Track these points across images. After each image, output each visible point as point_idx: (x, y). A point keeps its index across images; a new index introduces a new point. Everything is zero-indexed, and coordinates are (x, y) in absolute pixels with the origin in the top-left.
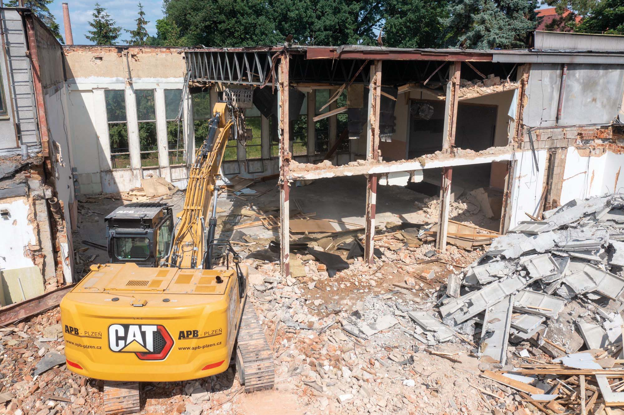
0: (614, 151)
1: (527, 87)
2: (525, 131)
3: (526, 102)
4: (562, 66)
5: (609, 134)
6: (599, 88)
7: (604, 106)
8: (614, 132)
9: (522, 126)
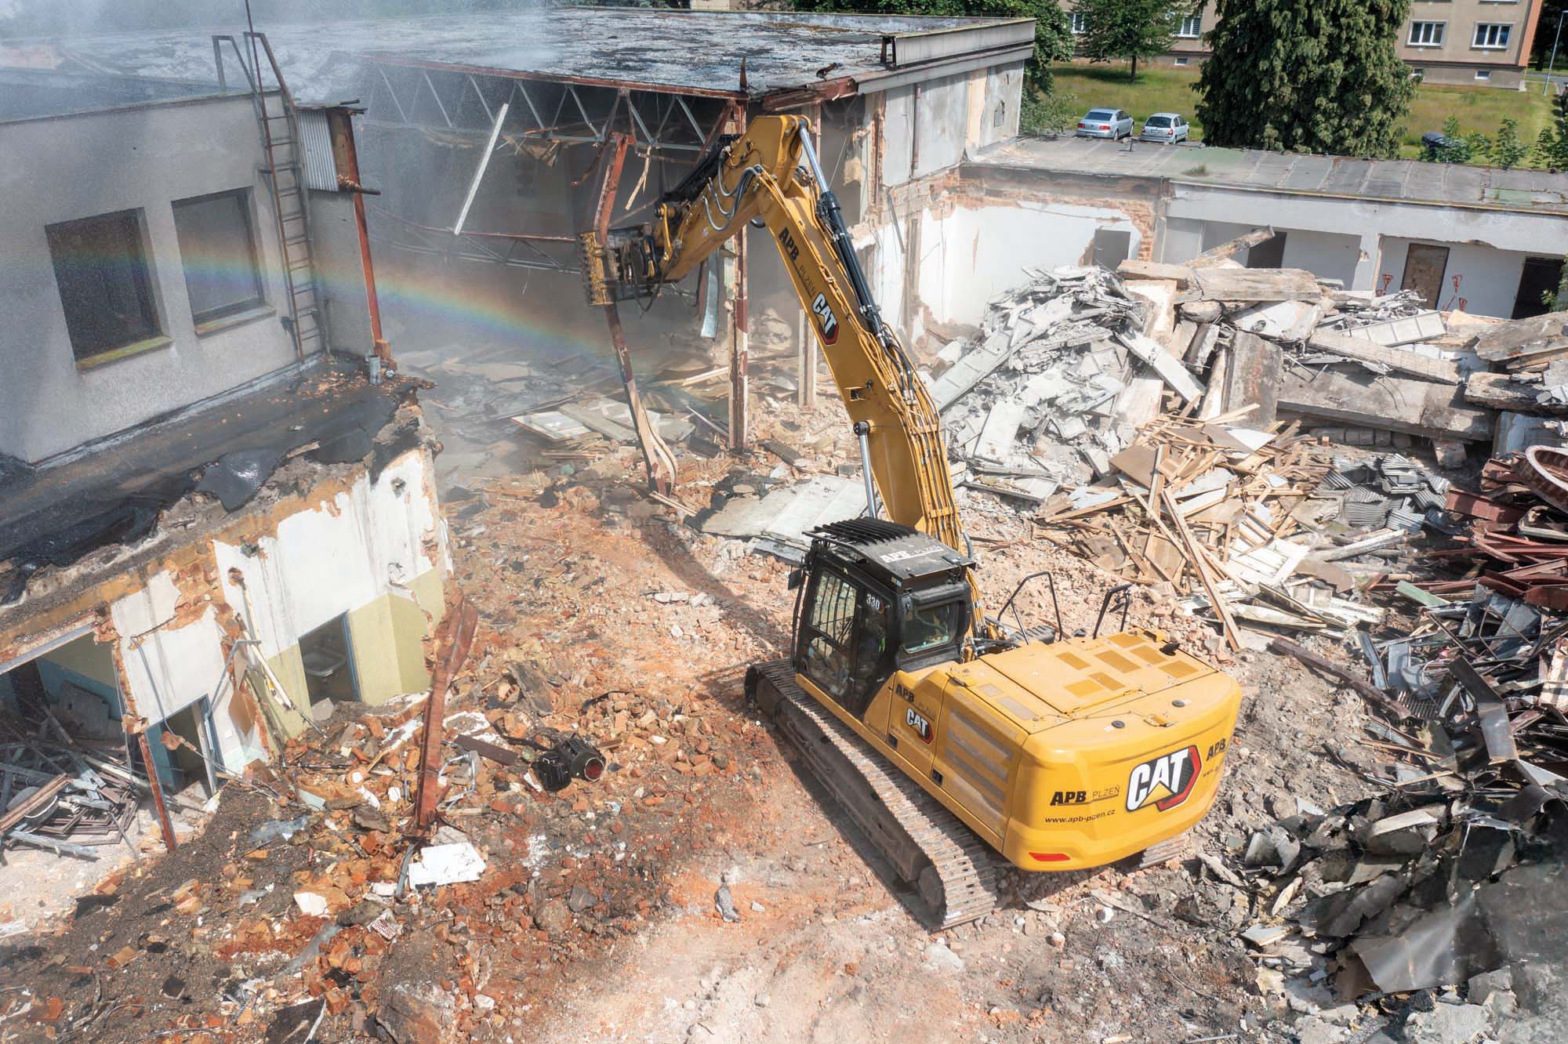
0: (966, 206)
1: (884, 125)
2: (884, 195)
3: (884, 150)
4: (915, 86)
5: (956, 180)
6: (947, 111)
7: (951, 137)
8: (962, 176)
9: (881, 186)
